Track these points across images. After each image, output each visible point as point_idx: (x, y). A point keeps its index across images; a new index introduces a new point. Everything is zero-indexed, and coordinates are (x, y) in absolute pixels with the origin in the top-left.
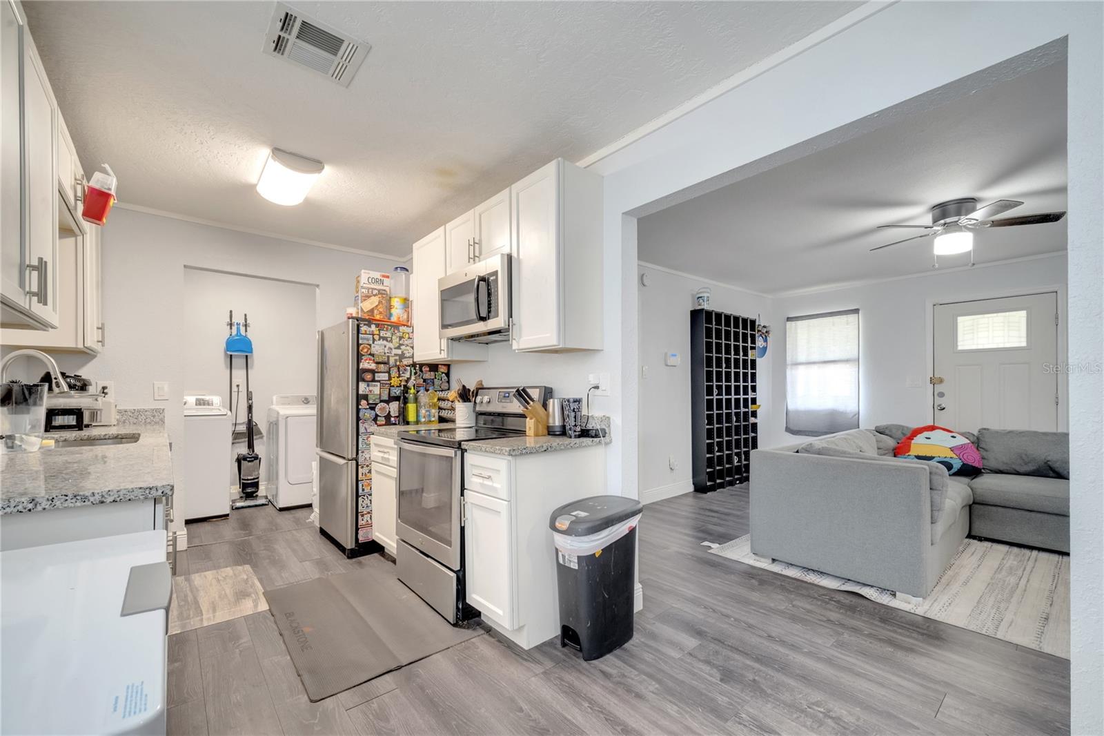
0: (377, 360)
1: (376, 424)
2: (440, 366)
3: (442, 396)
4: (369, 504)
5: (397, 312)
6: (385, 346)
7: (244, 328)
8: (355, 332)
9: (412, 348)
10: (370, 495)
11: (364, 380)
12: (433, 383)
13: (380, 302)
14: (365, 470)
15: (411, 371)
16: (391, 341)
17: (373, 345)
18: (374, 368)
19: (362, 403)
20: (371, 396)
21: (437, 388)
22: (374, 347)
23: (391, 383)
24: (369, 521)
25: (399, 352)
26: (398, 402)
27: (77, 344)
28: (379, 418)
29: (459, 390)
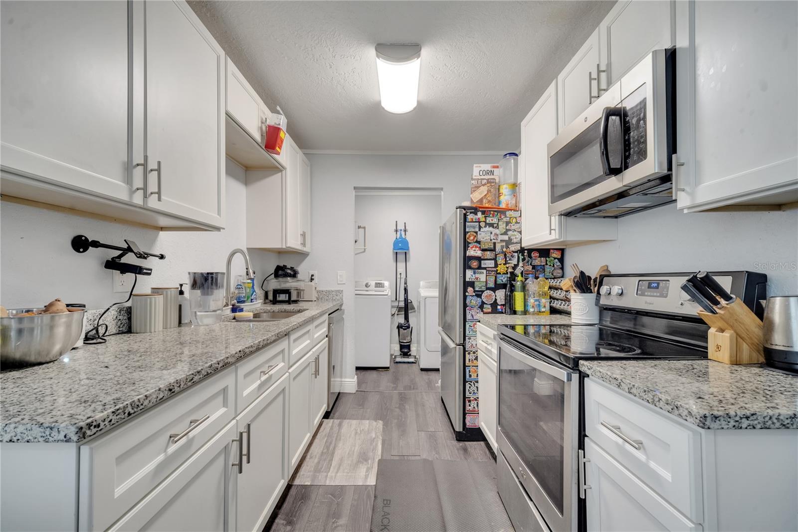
0: (483, 247)
1: (482, 311)
2: (552, 251)
3: (554, 284)
4: (476, 391)
5: (506, 199)
6: (491, 233)
7: (404, 233)
8: (462, 221)
9: (520, 232)
10: (477, 382)
11: (470, 268)
12: (544, 269)
13: (489, 191)
14: (472, 356)
15: (519, 257)
16: (497, 227)
17: (479, 233)
18: (480, 255)
19: (468, 290)
20: (478, 283)
21: (547, 274)
22: (480, 234)
23: (497, 270)
24: (476, 408)
25: (506, 238)
26: (504, 290)
27: (282, 246)
28: (485, 306)
29: (575, 277)
